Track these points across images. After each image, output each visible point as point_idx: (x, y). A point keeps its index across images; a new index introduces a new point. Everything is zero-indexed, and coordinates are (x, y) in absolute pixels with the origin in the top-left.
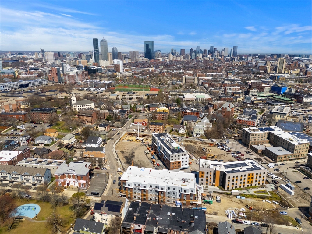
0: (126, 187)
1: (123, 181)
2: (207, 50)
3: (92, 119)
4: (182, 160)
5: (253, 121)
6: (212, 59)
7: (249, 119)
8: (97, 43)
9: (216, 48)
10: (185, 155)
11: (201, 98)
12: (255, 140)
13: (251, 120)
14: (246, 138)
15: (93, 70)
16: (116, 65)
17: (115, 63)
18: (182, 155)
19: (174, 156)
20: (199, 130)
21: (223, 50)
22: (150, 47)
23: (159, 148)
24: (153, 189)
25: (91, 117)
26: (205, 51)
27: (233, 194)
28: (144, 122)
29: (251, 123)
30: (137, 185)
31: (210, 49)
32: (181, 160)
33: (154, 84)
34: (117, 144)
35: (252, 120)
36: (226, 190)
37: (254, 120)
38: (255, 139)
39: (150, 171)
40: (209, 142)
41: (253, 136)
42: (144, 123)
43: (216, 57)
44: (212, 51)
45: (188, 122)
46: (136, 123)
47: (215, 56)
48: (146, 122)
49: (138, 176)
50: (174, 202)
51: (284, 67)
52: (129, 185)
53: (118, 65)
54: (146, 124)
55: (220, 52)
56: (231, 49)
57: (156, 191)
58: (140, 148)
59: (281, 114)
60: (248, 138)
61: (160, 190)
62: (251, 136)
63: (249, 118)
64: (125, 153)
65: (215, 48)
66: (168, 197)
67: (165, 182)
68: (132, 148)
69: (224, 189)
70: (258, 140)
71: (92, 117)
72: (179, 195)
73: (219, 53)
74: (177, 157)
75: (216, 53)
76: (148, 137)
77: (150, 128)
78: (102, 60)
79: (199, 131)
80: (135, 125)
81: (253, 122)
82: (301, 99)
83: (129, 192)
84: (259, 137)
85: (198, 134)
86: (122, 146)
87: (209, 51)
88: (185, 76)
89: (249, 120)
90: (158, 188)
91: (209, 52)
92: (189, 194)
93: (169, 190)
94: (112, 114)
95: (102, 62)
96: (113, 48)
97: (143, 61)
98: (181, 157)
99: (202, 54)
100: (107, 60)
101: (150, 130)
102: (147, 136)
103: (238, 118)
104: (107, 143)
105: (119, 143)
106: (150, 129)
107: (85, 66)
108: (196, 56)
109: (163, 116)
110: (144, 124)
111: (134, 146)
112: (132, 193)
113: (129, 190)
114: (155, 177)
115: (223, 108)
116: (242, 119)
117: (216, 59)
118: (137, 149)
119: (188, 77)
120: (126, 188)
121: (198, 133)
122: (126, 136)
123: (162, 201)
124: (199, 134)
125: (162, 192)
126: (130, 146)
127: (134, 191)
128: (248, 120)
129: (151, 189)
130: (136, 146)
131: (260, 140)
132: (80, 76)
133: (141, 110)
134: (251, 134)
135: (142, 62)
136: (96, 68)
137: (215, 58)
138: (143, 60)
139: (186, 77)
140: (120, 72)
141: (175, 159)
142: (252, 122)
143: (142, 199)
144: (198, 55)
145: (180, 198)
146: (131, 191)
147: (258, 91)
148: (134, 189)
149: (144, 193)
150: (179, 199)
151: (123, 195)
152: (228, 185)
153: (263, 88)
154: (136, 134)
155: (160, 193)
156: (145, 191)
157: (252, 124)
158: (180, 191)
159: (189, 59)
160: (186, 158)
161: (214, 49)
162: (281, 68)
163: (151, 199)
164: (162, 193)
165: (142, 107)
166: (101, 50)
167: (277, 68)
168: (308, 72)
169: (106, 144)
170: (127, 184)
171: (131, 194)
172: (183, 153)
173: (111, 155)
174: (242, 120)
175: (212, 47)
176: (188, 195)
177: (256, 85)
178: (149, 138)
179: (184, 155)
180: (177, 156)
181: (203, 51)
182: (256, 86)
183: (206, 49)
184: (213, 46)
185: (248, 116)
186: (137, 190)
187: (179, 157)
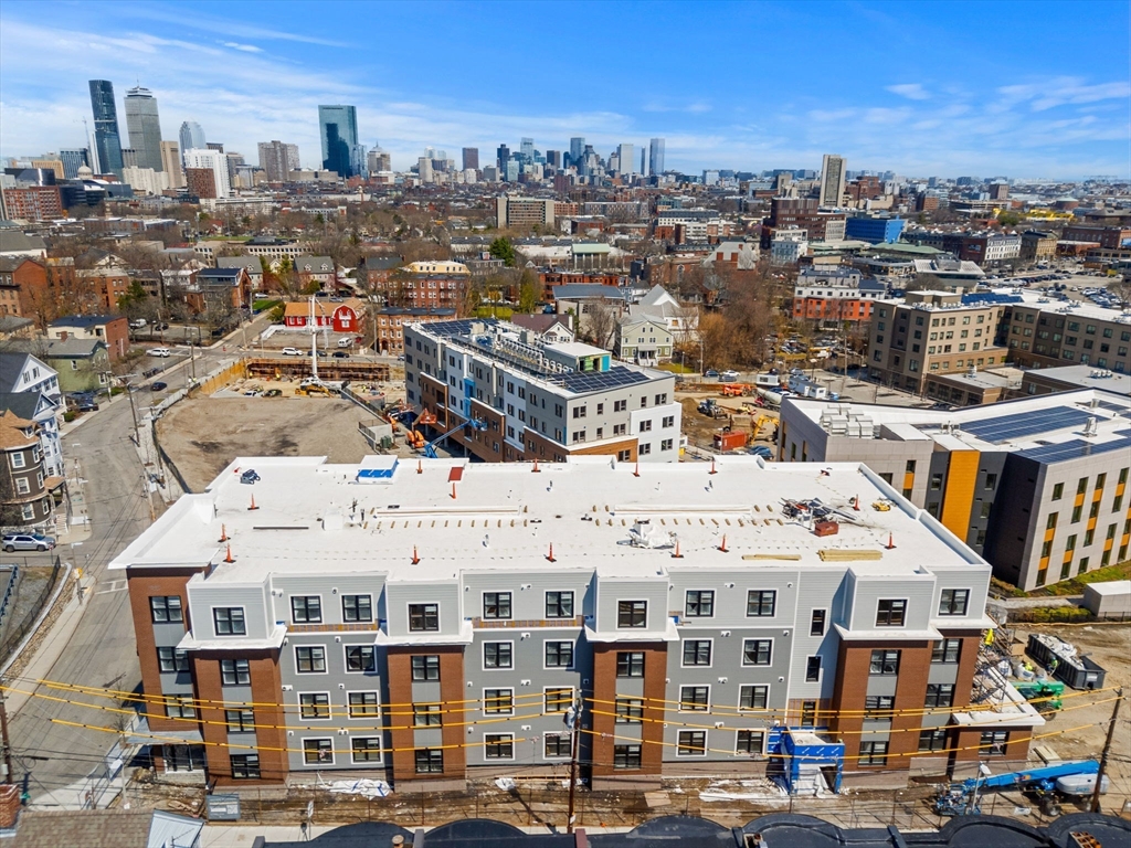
0: (187, 643)
1: (156, 586)
2: (558, 153)
3: (16, 301)
4: (644, 438)
5: (868, 297)
6: (582, 180)
7: (851, 291)
8: (110, 102)
9: (591, 147)
10: (660, 399)
11: (595, 254)
12: (948, 348)
13: (857, 295)
14: (899, 343)
15: (88, 192)
16: (196, 171)
17: (192, 165)
18: (644, 400)
19: (592, 410)
20: (647, 330)
21: (618, 154)
22: (344, 133)
23: (460, 395)
24: (525, 631)
25: (10, 287)
26: (552, 156)
27: (1103, 609)
28: (345, 310)
29: (861, 309)
30: (332, 612)
31: (569, 151)
32: (634, 432)
33: (376, 234)
34: (175, 410)
35: (864, 295)
36: (1034, 593)
37: (874, 295)
38: (948, 342)
39: (456, 474)
40: (714, 381)
41: (939, 329)
42: (345, 319)
43: (596, 173)
44: (577, 157)
45: (581, 306)
46: (296, 324)
47: (592, 170)
48: (358, 315)
49: (335, 524)
50: (748, 741)
51: (842, 190)
52: (230, 621)
53: (205, 171)
54: (353, 322)
55: (606, 161)
56: (643, 151)
57: (557, 653)
58: (329, 419)
59: (955, 281)
60: (911, 341)
61: (607, 631)
62: (932, 329)
63: (850, 288)
64: (229, 448)
65: (587, 146)
66: (693, 697)
67: (632, 542)
68: (278, 423)
69: (1013, 588)
70: (963, 347)
71: (17, 287)
72: (814, 664)
73: (601, 163)
74: (611, 418)
75: (591, 163)
76: (375, 378)
77: (383, 335)
78: (134, 168)
79: (647, 336)
80: (289, 334)
81: (867, 305)
82: (979, 248)
83: (236, 697)
84: (965, 334)
85: (643, 355)
86: (210, 419)
87: (566, 154)
88: (507, 195)
89: (850, 296)
90: (578, 609)
91: (568, 161)
92: (932, 634)
93: (700, 623)
94: (151, 288)
95: (135, 172)
96: (185, 125)
97: (317, 180)
98: (637, 415)
99: (544, 165)
100: (158, 168)
101: (385, 347)
102: (370, 370)
103: (800, 292)
104: (101, 407)
105: (187, 403)
106: (385, 343)
107: (44, 171)
108: (521, 170)
109: (446, 290)
110: (345, 325)
111: (289, 416)
112: (276, 715)
113: (236, 675)
114: (519, 518)
115: (720, 255)
116: (815, 295)
117: (596, 180)
118: (312, 427)
119: (519, 198)
120: (192, 655)
121: (644, 347)
122: (240, 380)
123: (622, 752)
124: (651, 354)
125: (623, 650)
126: (267, 416)
127: (293, 683)
128: (844, 296)
129: (499, 631)
130: (303, 413)
131: (969, 349)
132: (12, 199)
133: (322, 285)
134: (933, 317)
135: (315, 183)
136: (102, 186)
137: (592, 178)
138: (316, 177)
139: (511, 199)
140: (214, 196)
141: (600, 431)
142: (863, 305)
143: (403, 762)
144: (528, 168)
145: (814, 691)
146: (267, 688)
147: (804, 233)
148: (289, 661)
149: (426, 692)
150: (810, 704)
151: (173, 748)
152: (1048, 546)
153: (820, 225)
154: (301, 366)
155: (606, 662)
156: (426, 671)
157: (861, 314)
158: (819, 614)
159: (498, 180)
160: (668, 422)
161: (583, 150)
162: (832, 192)
163: (498, 747)
164: (624, 668)
165: (325, 267)
166: (132, 133)
167: (819, 193)
168: (926, 201)
169: (91, 414)
170: (201, 615)
171: (266, 719)
172: (649, 390)
173: (113, 461)
174: (819, 301)
175: (575, 142)
176: (922, 644)
177: (794, 212)
178: (380, 383)
179: (651, 400)
180: (609, 407)
181: (544, 155)
182: (793, 216)
183: (556, 150)
184: (579, 139)
185: (840, 280)
186: (333, 663)
187: (621, 413)
